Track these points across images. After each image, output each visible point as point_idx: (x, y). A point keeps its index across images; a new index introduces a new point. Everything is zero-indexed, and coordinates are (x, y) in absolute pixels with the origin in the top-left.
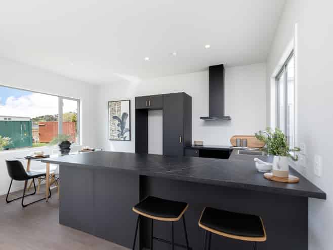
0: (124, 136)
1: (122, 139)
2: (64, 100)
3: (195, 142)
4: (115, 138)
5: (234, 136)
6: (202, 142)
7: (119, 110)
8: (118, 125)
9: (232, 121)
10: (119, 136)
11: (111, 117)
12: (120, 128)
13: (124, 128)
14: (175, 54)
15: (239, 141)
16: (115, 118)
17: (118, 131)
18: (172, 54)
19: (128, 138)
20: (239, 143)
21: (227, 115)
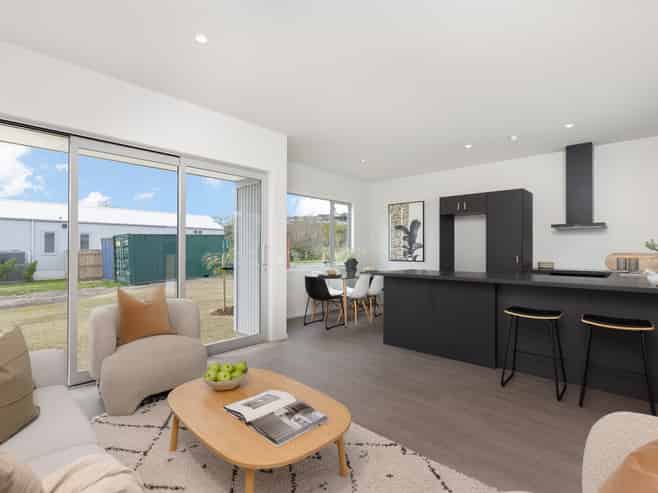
0: (414, 255)
1: (410, 259)
2: (336, 206)
3: (539, 264)
4: (398, 258)
5: (615, 254)
6: (553, 264)
7: (406, 217)
8: (404, 238)
9: (609, 230)
10: (405, 255)
11: (392, 226)
12: (406, 243)
13: (414, 241)
14: (514, 138)
15: (622, 262)
16: (399, 228)
17: (404, 247)
18: (509, 138)
19: (420, 258)
20: (622, 266)
21: (600, 221)
